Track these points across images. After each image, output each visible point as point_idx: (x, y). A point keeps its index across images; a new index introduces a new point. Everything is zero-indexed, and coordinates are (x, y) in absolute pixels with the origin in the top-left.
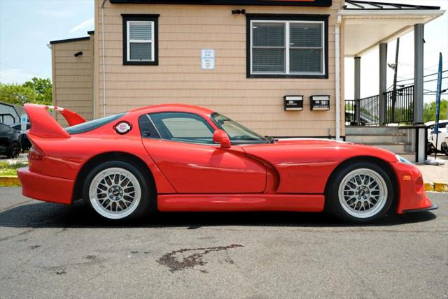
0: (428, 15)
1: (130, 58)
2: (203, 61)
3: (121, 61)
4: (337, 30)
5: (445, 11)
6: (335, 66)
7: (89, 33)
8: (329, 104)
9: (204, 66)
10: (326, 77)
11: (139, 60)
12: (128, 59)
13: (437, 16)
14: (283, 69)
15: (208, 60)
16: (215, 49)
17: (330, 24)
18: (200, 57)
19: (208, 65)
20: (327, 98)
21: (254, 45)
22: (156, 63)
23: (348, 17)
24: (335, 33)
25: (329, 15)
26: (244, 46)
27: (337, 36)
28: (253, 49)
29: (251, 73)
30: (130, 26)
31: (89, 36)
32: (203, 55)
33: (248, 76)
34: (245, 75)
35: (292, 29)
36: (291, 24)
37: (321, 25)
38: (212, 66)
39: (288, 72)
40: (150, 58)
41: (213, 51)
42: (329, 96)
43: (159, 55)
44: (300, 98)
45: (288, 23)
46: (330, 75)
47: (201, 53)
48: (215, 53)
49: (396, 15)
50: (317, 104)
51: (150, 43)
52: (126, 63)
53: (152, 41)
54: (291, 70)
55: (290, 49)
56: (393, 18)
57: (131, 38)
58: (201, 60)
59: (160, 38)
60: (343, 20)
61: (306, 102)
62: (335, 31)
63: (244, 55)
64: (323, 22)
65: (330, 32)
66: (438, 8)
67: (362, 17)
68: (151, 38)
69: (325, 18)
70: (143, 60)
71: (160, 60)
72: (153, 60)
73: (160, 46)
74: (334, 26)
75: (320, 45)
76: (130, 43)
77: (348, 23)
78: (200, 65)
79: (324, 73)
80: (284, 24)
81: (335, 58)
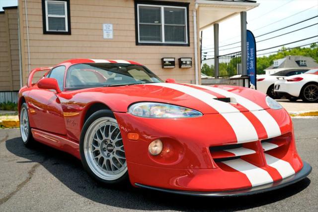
0: (249, 6)
1: (49, 29)
2: (105, 32)
3: (41, 31)
4: (195, 13)
5: (259, 4)
6: (194, 38)
7: (4, 8)
8: (191, 64)
9: (105, 36)
10: (188, 45)
11: (56, 31)
12: (47, 30)
13: (255, 7)
14: (160, 39)
15: (108, 31)
16: (113, 24)
17: (190, 9)
18: (102, 30)
19: (108, 35)
20: (190, 60)
21: (140, 22)
22: (69, 33)
23: (201, 5)
24: (193, 15)
25: (189, 3)
26: (133, 22)
27: (195, 18)
28: (140, 25)
29: (139, 42)
30: (48, 4)
31: (3, 10)
32: (104, 28)
33: (137, 44)
34: (135, 43)
35: (166, 11)
36: (165, 8)
37: (184, 9)
38: (111, 37)
39: (163, 42)
40: (65, 29)
41: (111, 25)
42: (191, 58)
43: (72, 27)
44: (173, 60)
45: (162, 7)
46: (191, 44)
47: (102, 27)
48: (113, 27)
49: (231, 5)
50: (184, 64)
51: (64, 18)
52: (45, 32)
53: (66, 16)
54: (166, 40)
55: (165, 26)
56: (228, 7)
57: (49, 14)
58: (103, 32)
59: (71, 15)
60: (199, 6)
61: (177, 62)
62: (193, 14)
63: (134, 29)
64: (186, 8)
65: (190, 14)
66: (255, 2)
67: (209, 5)
68: (64, 14)
69: (187, 5)
70: (59, 31)
71: (72, 31)
72: (67, 30)
73: (72, 21)
74: (193, 11)
75: (184, 23)
76: (49, 18)
77: (201, 9)
78: (103, 35)
79: (187, 43)
80: (160, 8)
81: (193, 32)
